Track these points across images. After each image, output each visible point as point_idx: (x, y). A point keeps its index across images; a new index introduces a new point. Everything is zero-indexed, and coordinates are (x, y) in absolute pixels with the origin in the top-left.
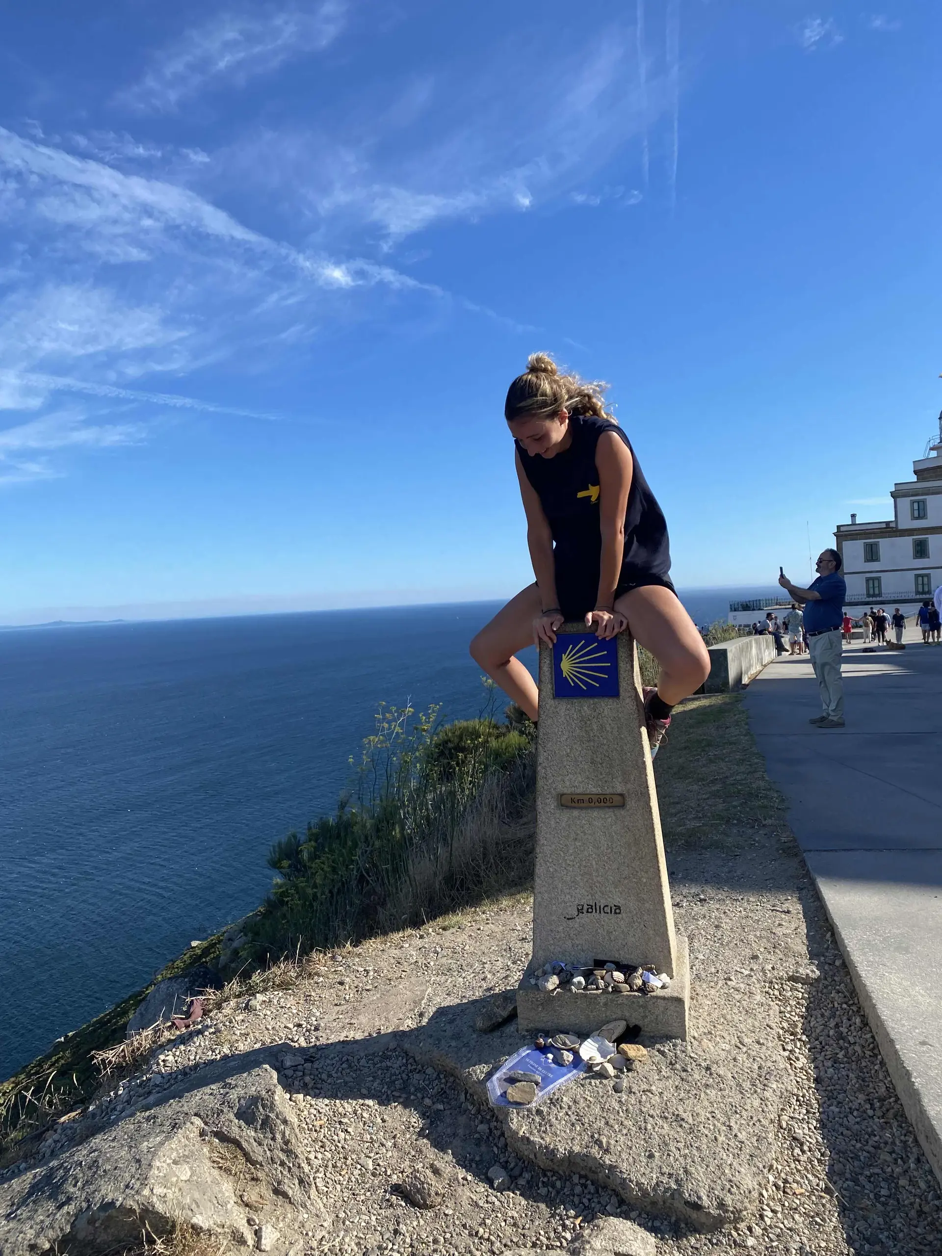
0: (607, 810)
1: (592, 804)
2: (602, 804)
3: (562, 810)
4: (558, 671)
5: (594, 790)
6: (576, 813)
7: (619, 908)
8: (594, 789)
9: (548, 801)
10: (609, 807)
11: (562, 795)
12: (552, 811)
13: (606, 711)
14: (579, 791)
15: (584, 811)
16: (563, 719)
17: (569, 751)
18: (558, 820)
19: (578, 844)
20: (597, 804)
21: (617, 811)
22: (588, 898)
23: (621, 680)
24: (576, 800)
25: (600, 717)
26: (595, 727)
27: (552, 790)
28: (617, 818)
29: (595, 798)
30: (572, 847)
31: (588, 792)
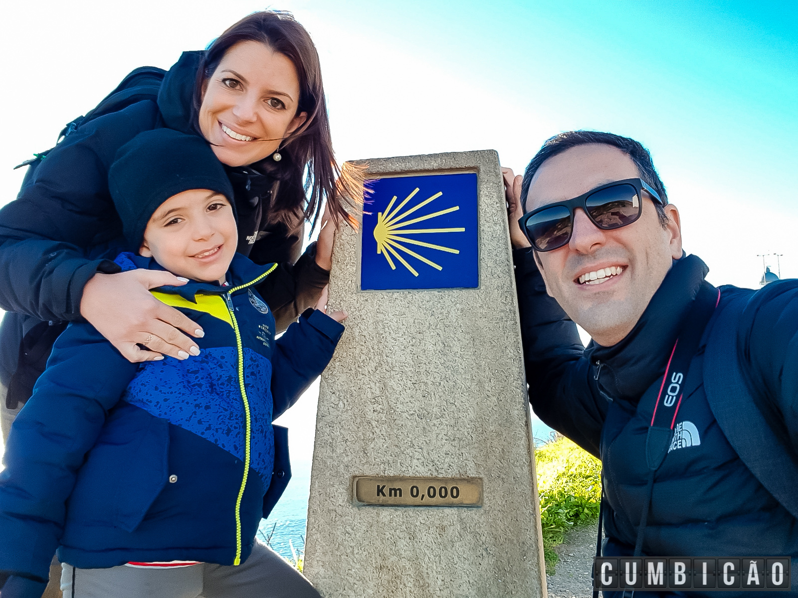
0: (448, 511)
1: (418, 500)
2: (437, 499)
3: (358, 507)
4: (369, 242)
5: (423, 472)
6: (384, 515)
8: (420, 469)
9: (332, 490)
10: (450, 506)
11: (361, 480)
12: (339, 510)
13: (453, 313)
14: (391, 473)
15: (400, 512)
16: (371, 328)
17: (378, 393)
18: (349, 529)
19: (385, 577)
20: (427, 499)
21: (465, 513)
23: (483, 255)
24: (386, 491)
25: (440, 325)
26: (431, 347)
27: (342, 469)
28: (465, 529)
29: (423, 490)
30: (371, 584)
31: (411, 474)
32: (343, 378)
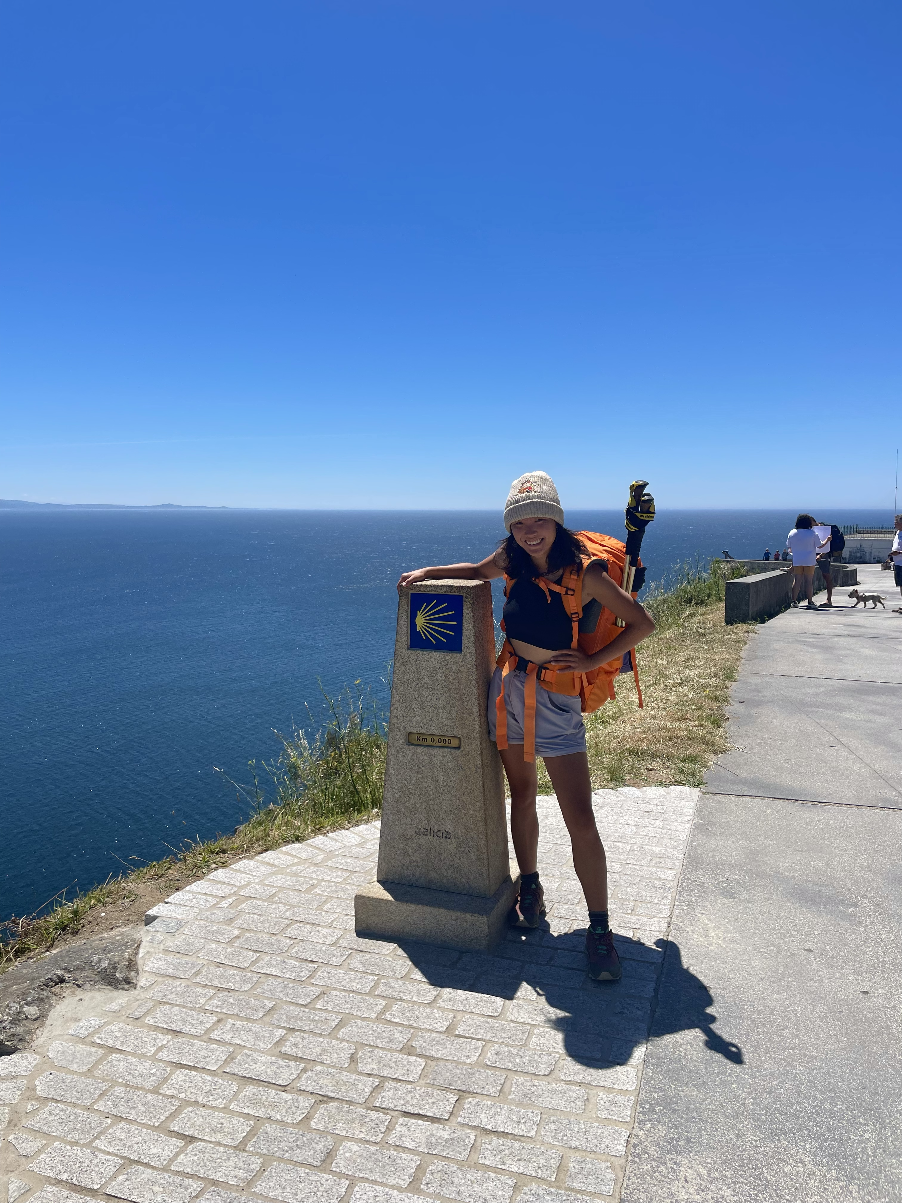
0: (446, 750)
1: (434, 744)
2: (442, 744)
3: (409, 745)
4: (413, 625)
6: (419, 749)
7: (449, 833)
8: (435, 731)
9: (397, 737)
10: (447, 747)
11: (410, 733)
12: (401, 746)
13: (450, 663)
14: (423, 731)
15: (426, 749)
16: (414, 667)
17: (417, 696)
18: (404, 754)
19: (420, 776)
20: (437, 744)
21: (453, 751)
22: (424, 822)
23: (464, 637)
24: (421, 739)
25: (444, 669)
26: (439, 677)
27: (402, 729)
28: (453, 757)
29: (436, 739)
30: (414, 779)
31: (430, 733)
32: (402, 688)
